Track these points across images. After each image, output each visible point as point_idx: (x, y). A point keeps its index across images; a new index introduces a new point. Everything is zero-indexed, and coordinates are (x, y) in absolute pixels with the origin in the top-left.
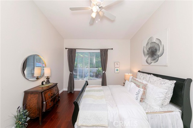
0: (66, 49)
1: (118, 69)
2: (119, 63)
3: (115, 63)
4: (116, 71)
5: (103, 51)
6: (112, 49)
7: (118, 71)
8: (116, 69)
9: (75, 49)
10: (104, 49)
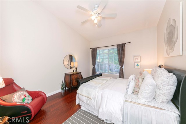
0: (91, 49)
1: (139, 64)
2: (139, 57)
3: (135, 57)
4: (136, 67)
5: (120, 46)
6: (130, 42)
7: (139, 66)
8: (136, 64)
9: (96, 48)
10: (120, 44)
